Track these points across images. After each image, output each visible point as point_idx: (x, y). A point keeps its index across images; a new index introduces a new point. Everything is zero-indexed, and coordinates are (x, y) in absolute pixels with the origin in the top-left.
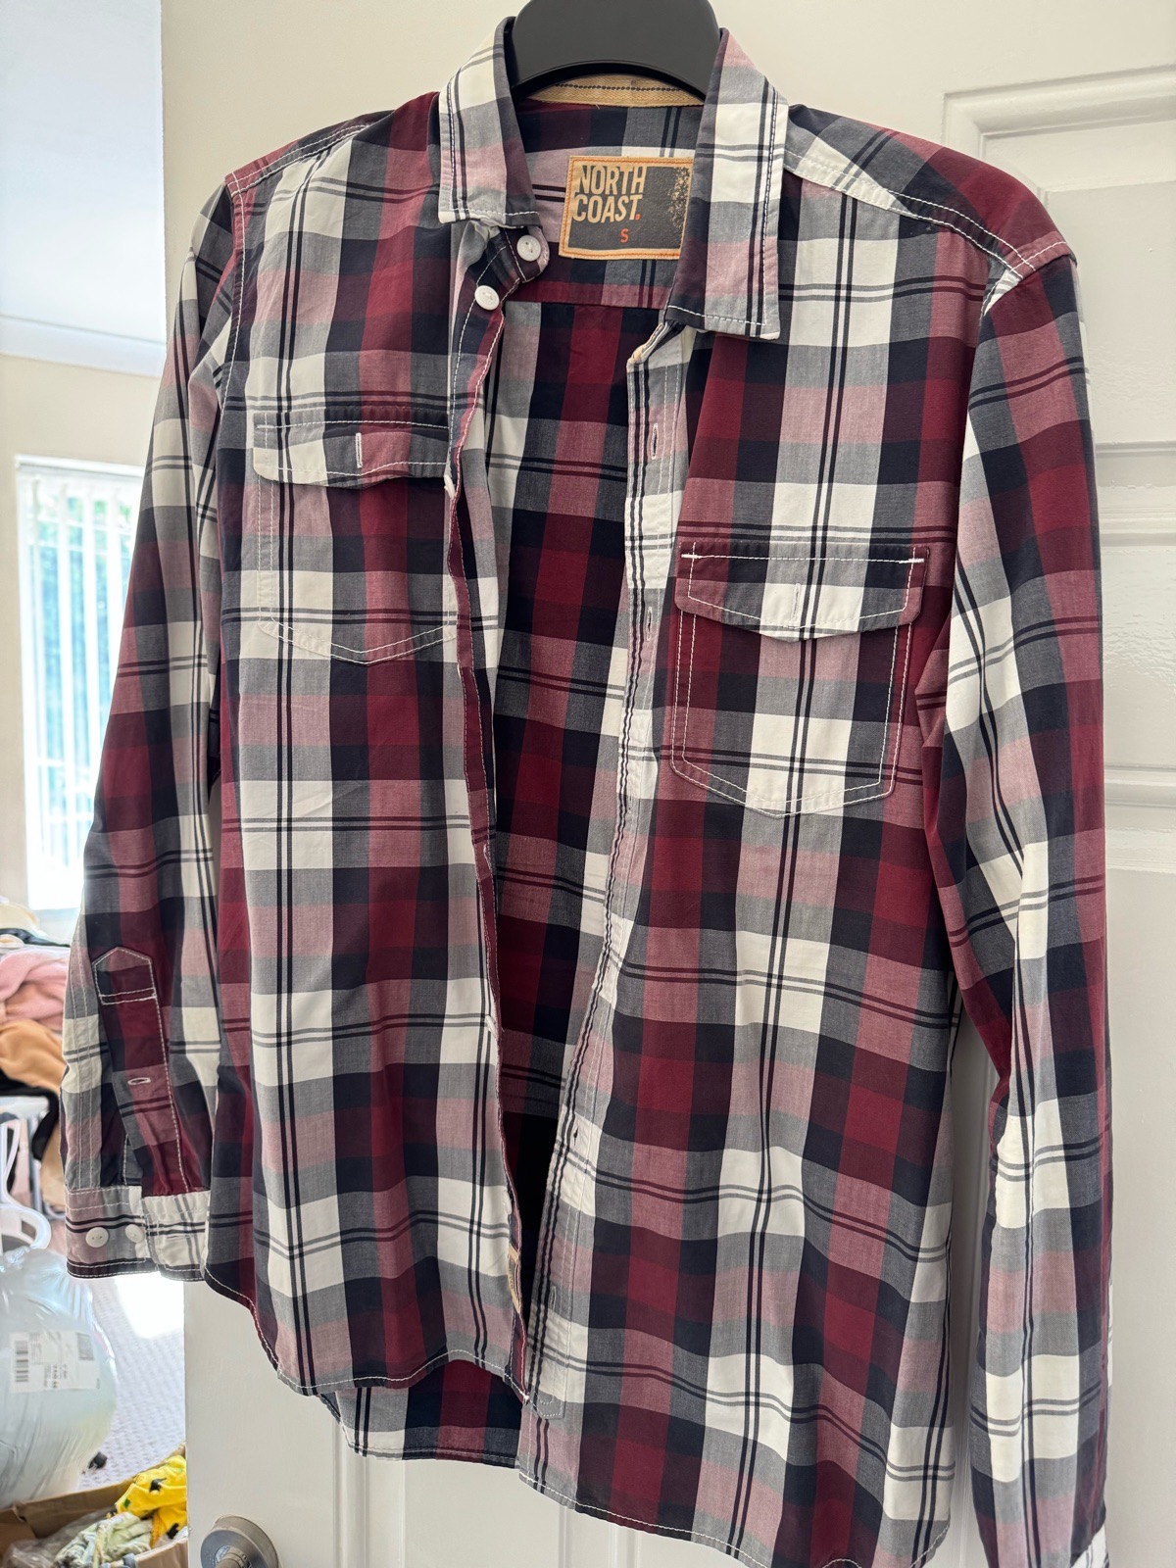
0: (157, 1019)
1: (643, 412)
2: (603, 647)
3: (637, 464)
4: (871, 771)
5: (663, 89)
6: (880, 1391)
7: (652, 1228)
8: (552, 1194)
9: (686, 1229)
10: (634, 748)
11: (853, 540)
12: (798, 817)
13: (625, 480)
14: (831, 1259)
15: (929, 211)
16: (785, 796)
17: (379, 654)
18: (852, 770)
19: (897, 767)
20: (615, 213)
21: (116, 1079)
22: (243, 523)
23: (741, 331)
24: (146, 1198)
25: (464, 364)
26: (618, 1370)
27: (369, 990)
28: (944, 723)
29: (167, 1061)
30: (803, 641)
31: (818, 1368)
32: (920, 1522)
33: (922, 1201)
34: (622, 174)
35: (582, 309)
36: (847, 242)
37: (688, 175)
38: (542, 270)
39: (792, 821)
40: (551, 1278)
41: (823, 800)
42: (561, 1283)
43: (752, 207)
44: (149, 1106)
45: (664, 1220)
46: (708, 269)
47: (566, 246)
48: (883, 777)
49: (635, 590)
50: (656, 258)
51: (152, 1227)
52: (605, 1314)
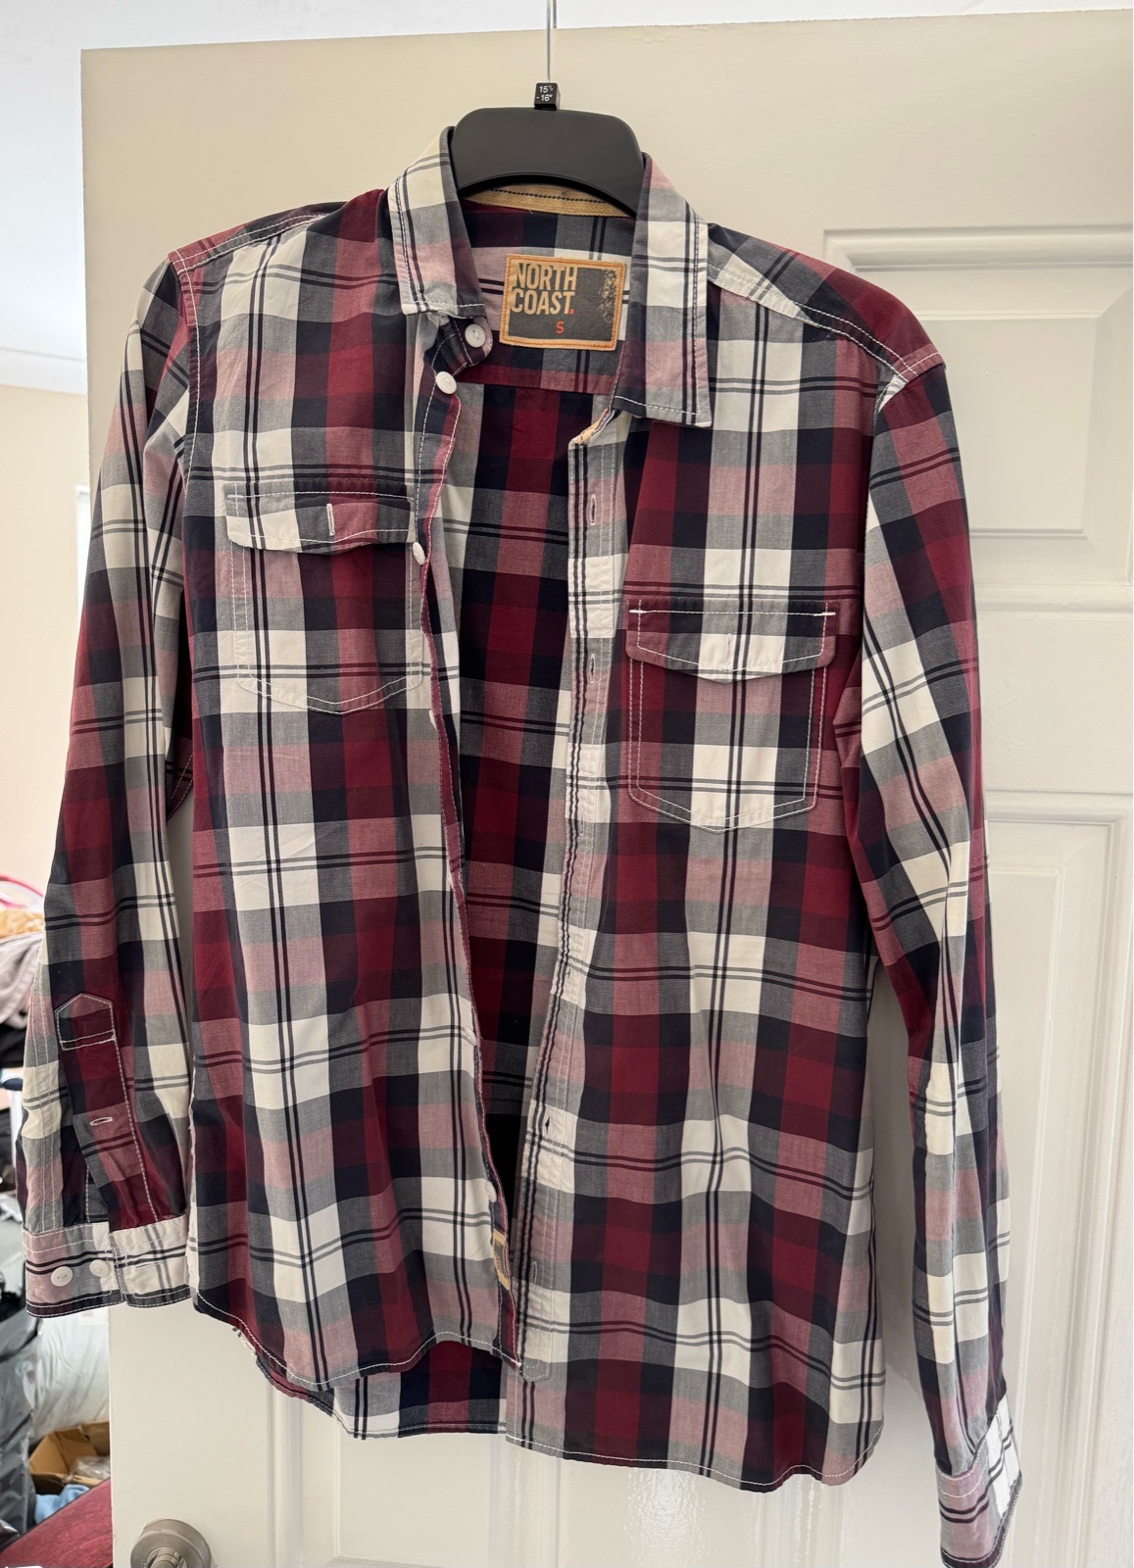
0: (117, 1060)
1: (582, 484)
2: (551, 691)
3: (577, 529)
4: (797, 789)
5: (591, 201)
6: (823, 1316)
7: (627, 1197)
8: (528, 1180)
9: (657, 1195)
10: (584, 779)
11: (774, 596)
12: (736, 831)
13: (567, 543)
14: (777, 1206)
15: (829, 322)
16: (724, 814)
17: (353, 705)
18: (780, 789)
19: (818, 785)
20: (550, 307)
21: (78, 1121)
22: (217, 587)
23: (678, 419)
24: (115, 1232)
25: (428, 443)
26: (597, 1328)
27: (358, 1012)
28: (860, 748)
29: (129, 1099)
30: (735, 682)
31: (768, 1304)
32: (860, 1424)
33: (853, 1148)
34: (554, 272)
35: (523, 392)
36: (761, 343)
37: (615, 277)
38: (486, 355)
39: (731, 835)
40: (532, 1254)
41: (756, 815)
42: (542, 1257)
43: (682, 311)
44: (112, 1144)
45: (638, 1189)
46: (647, 364)
47: (506, 334)
48: (807, 794)
49: (578, 639)
50: (590, 348)
51: (120, 1259)
52: (585, 1279)
